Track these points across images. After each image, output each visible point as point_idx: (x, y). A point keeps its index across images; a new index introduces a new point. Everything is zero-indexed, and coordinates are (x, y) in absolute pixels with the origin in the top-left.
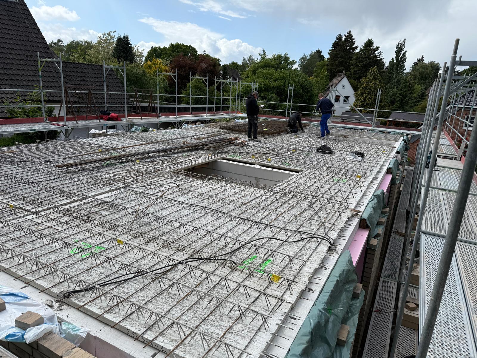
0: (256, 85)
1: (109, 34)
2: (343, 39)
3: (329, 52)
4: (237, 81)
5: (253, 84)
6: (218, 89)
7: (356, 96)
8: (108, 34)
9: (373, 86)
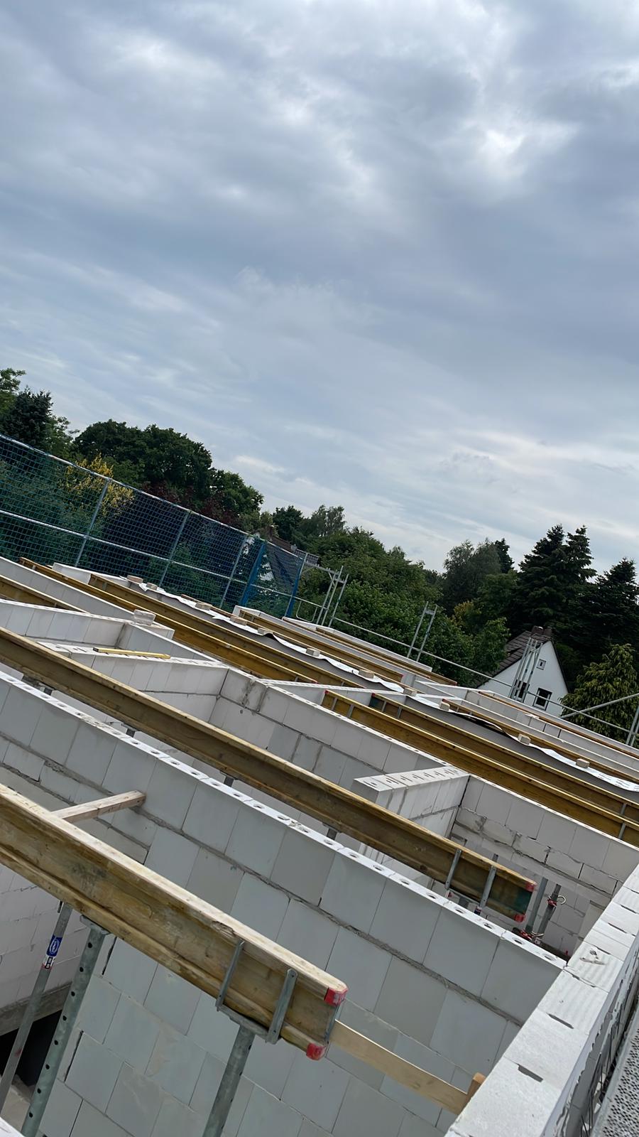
2: (564, 543)
3: (524, 559)
7: (568, 703)
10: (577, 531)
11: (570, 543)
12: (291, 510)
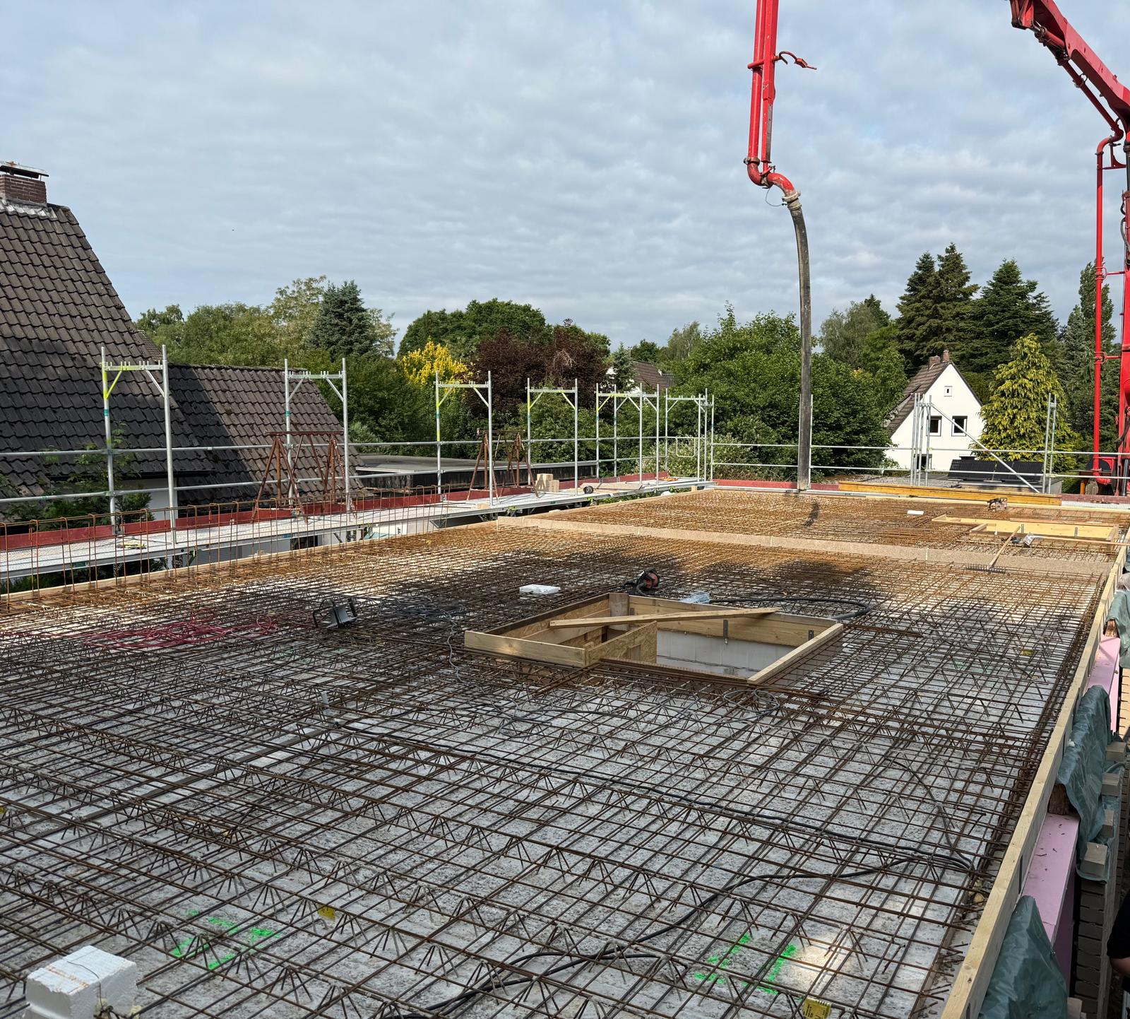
0: (710, 400)
1: (308, 284)
2: (937, 268)
3: (899, 302)
4: (656, 395)
5: (700, 399)
6: (607, 415)
7: (988, 415)
8: (306, 284)
9: (1029, 385)
10: (947, 251)
11: (942, 266)
12: (644, 344)
